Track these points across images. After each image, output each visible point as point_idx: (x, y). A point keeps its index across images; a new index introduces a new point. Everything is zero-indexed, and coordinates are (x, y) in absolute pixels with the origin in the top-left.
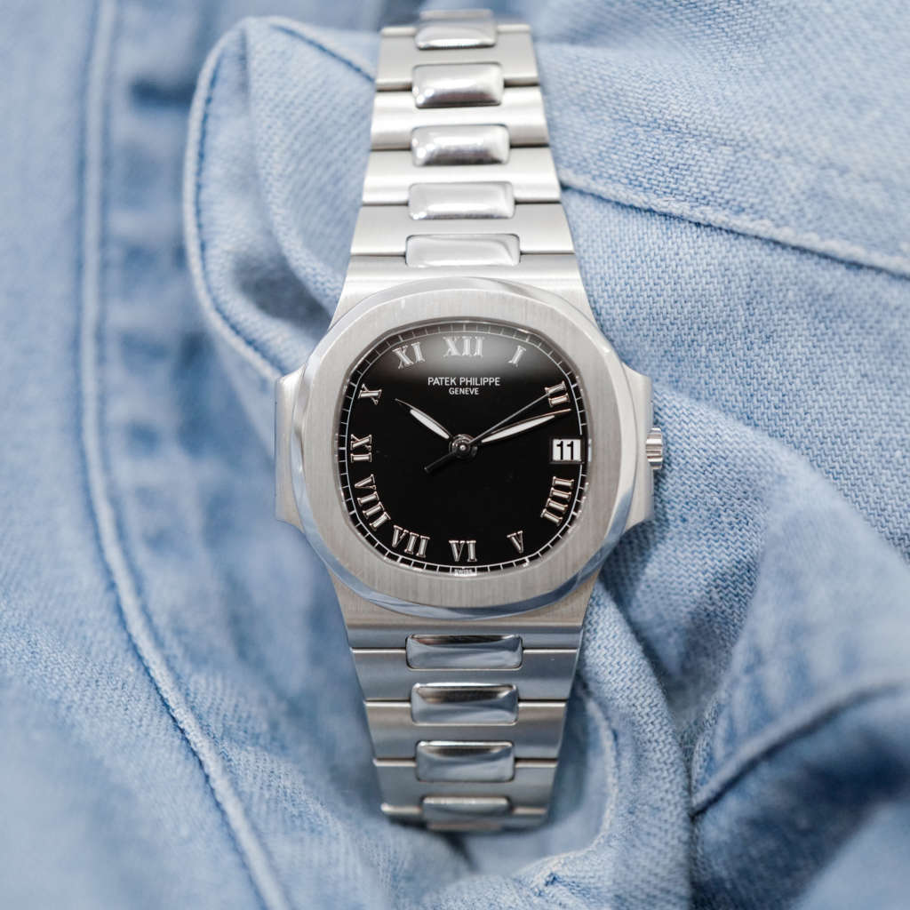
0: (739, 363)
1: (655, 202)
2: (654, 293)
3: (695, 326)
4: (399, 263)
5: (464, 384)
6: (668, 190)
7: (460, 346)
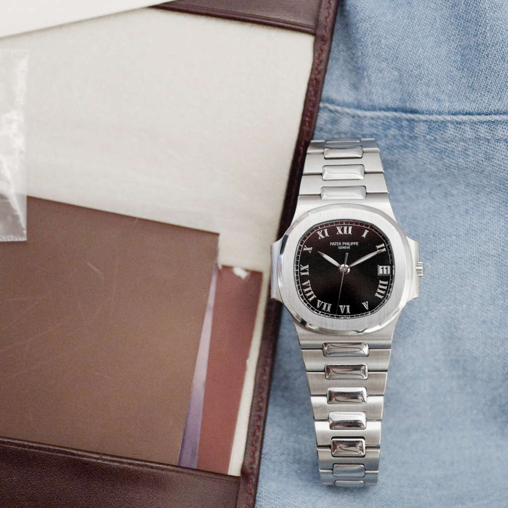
4: (318, 198)
5: (344, 245)
7: (343, 230)
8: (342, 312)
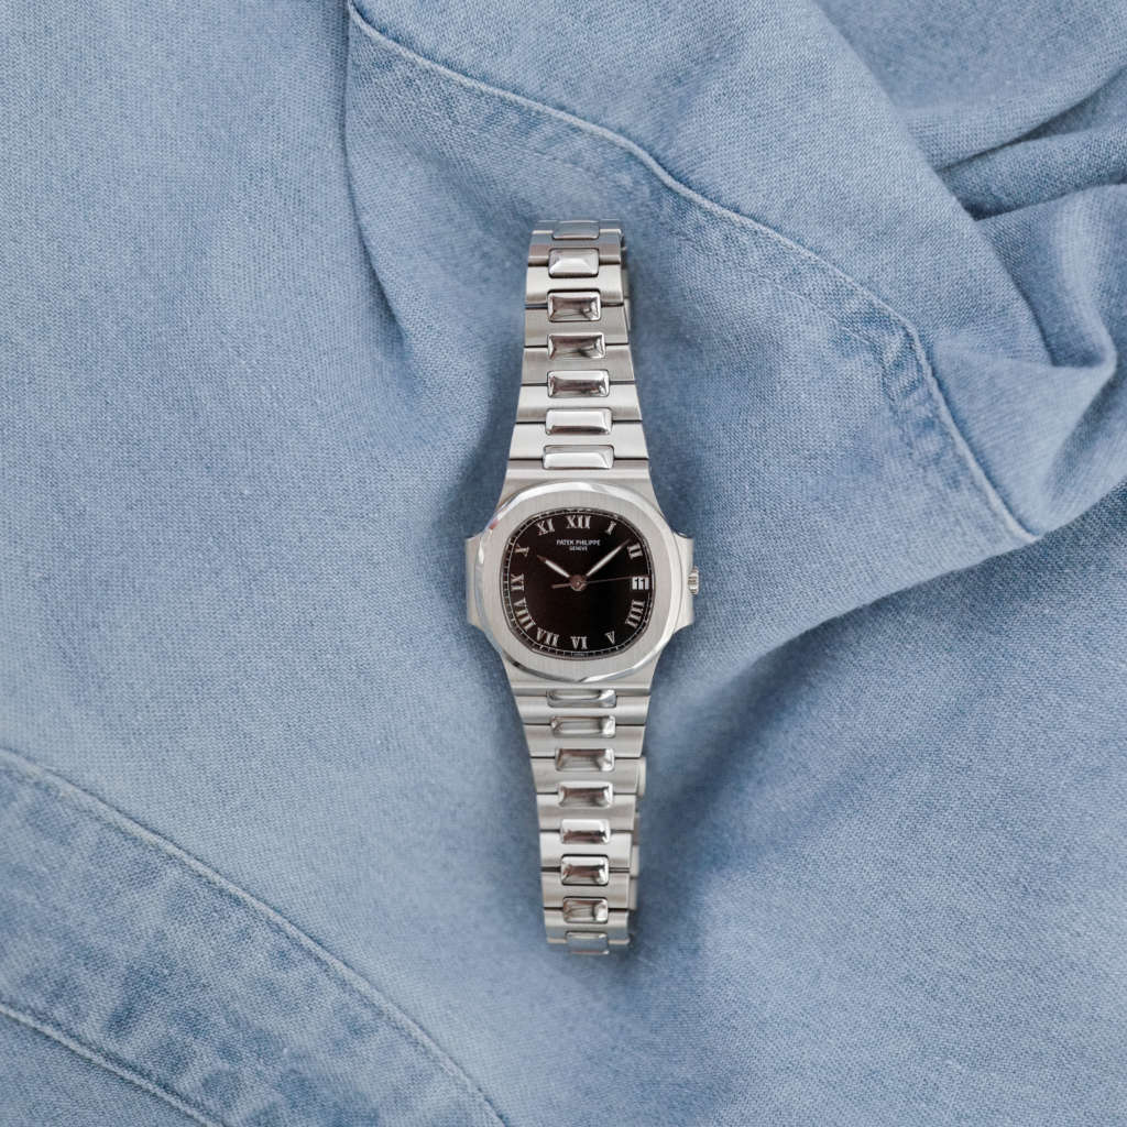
4: (538, 464)
5: (578, 544)
7: (576, 521)
8: (575, 646)
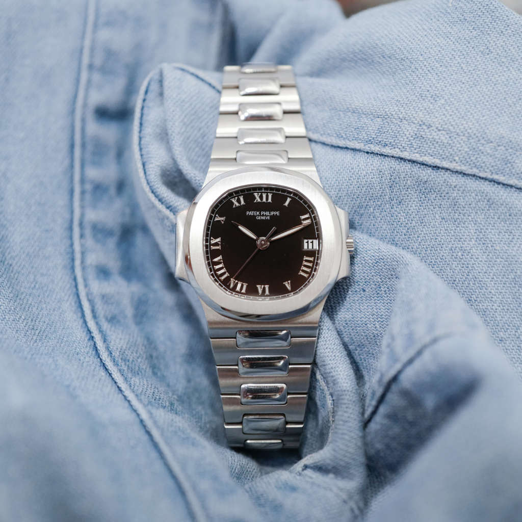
0: (388, 215)
1: (348, 144)
2: (349, 184)
3: (368, 198)
4: (234, 162)
5: (263, 214)
6: (354, 138)
8: (260, 293)
